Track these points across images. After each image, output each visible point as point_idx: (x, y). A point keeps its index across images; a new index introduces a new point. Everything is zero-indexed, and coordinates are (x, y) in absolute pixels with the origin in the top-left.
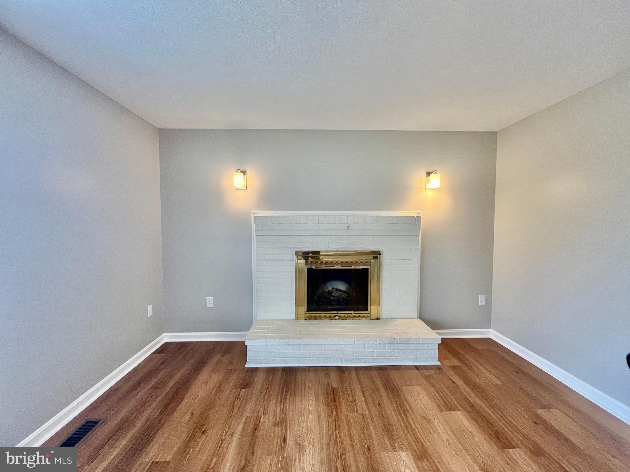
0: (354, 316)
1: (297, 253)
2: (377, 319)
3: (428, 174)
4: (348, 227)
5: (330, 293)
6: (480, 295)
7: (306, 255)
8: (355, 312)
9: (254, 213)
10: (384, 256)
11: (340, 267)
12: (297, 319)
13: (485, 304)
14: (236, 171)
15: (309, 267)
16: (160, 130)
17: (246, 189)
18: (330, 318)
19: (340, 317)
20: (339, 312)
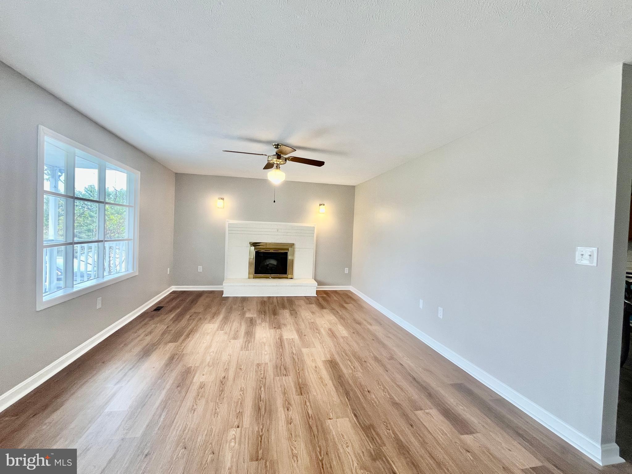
0: (279, 277)
1: (250, 243)
2: (291, 278)
3: (320, 205)
4: (278, 230)
5: (268, 265)
6: (346, 268)
7: (254, 244)
8: (280, 275)
9: (227, 221)
10: (297, 246)
11: (273, 251)
12: (249, 278)
13: (348, 273)
14: (218, 199)
15: (256, 251)
16: (176, 173)
17: (224, 208)
18: (267, 278)
19: (272, 277)
20: (272, 275)
